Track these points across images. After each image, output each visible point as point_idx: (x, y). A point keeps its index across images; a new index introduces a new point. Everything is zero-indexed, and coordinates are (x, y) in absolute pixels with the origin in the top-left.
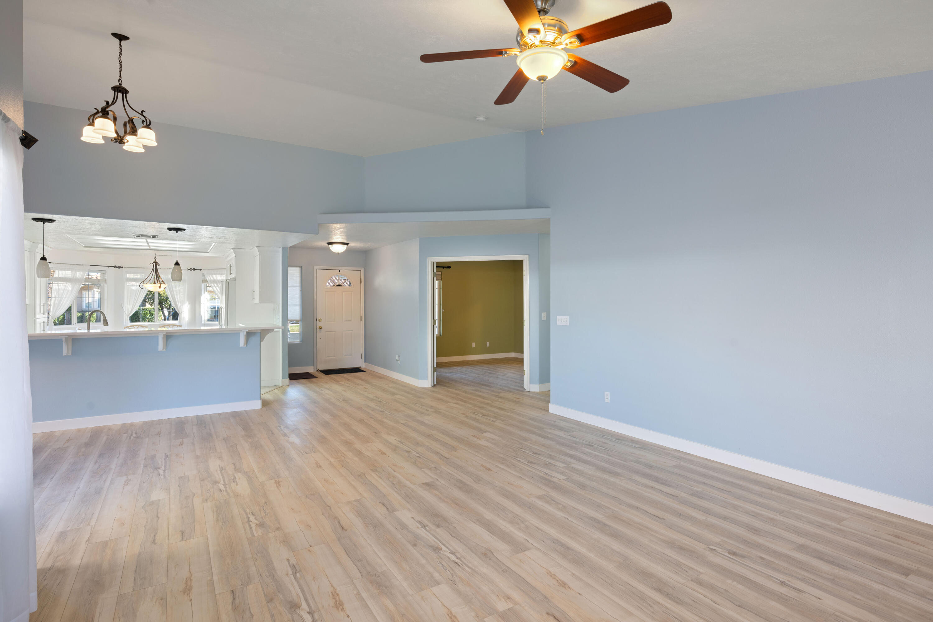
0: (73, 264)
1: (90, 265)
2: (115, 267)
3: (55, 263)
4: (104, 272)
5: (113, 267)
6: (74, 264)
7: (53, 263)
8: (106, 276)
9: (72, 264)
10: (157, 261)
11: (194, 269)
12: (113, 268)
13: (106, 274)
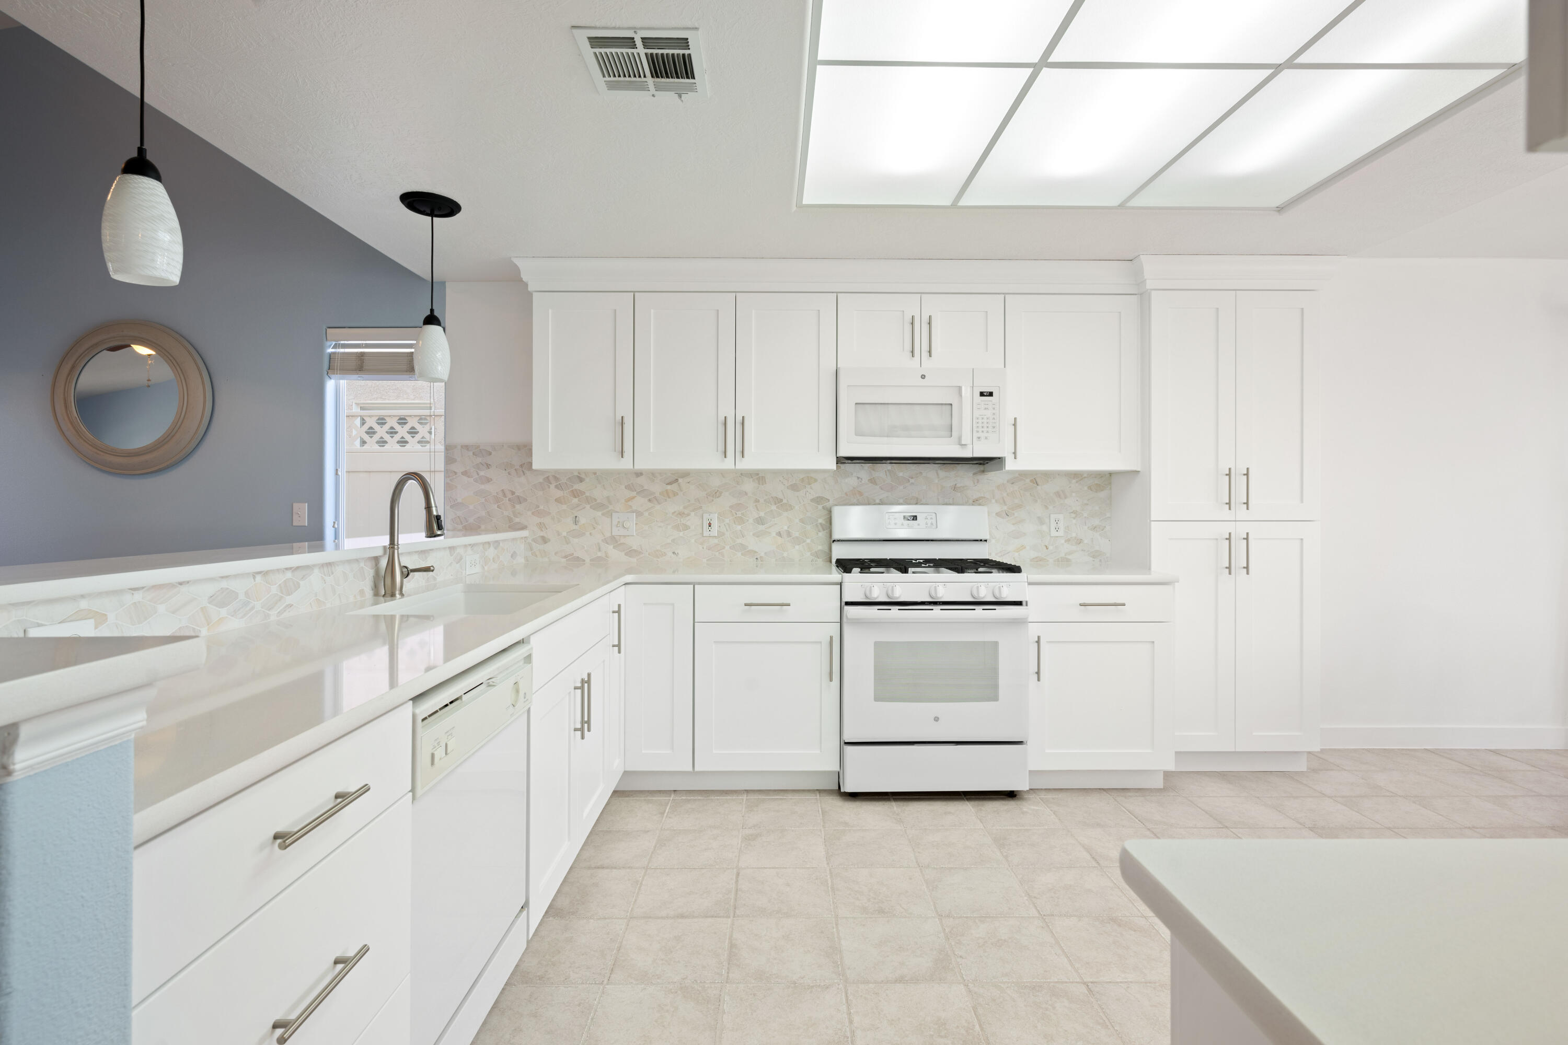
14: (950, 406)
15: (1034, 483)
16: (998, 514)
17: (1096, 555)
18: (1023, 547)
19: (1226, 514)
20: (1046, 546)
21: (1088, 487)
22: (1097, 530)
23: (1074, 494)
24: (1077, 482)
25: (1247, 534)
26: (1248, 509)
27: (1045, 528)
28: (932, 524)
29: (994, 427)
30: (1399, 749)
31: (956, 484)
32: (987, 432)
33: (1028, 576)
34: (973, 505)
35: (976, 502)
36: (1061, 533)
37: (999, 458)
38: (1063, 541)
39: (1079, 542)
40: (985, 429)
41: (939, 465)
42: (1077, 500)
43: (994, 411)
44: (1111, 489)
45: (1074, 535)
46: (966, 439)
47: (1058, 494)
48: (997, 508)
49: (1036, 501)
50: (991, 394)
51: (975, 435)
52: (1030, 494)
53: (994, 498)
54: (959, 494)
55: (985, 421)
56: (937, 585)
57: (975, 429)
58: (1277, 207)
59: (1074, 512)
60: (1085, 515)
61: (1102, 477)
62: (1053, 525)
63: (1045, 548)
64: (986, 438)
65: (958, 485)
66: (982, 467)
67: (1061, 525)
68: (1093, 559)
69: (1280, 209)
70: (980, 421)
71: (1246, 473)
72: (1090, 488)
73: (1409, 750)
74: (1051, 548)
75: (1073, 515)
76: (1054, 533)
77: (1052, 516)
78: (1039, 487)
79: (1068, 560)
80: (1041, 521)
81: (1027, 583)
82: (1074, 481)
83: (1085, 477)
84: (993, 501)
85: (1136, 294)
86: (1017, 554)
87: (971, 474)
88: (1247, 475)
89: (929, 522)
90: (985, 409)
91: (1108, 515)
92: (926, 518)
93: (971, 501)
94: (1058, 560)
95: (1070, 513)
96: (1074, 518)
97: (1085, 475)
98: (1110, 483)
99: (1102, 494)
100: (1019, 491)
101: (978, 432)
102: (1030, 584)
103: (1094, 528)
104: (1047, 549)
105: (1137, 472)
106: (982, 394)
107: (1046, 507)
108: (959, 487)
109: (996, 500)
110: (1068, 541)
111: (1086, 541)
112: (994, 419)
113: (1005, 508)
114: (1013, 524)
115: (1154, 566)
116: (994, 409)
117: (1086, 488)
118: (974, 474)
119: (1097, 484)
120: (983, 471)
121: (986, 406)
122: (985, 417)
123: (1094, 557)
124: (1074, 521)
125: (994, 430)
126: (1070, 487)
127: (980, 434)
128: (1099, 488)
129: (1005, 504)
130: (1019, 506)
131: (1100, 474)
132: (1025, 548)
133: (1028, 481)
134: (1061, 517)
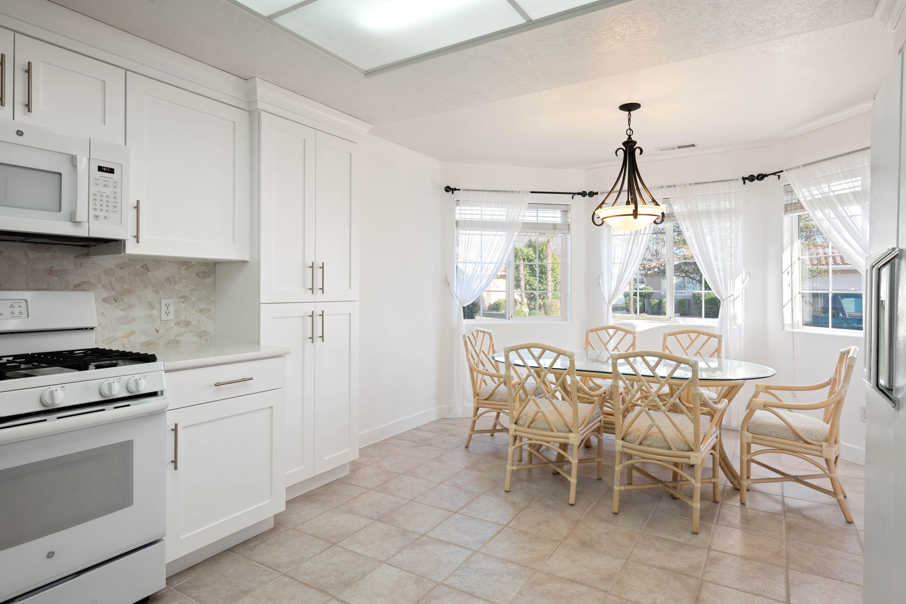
0: (498, 191)
1: (531, 192)
2: (583, 194)
3: (464, 190)
4: (565, 208)
5: (579, 194)
6: (500, 190)
7: (459, 190)
8: (569, 215)
9: (495, 191)
10: (634, 138)
11: (761, 177)
12: (580, 196)
13: (569, 212)
14: (57, 176)
15: (144, 269)
16: (104, 300)
17: (202, 335)
18: (133, 333)
19: (309, 296)
20: (157, 330)
21: (196, 274)
22: (203, 313)
23: (183, 280)
24: (186, 269)
25: (323, 311)
26: (323, 293)
27: (155, 312)
28: (21, 313)
29: (115, 207)
30: (381, 441)
31: (52, 267)
32: (107, 211)
33: (165, 363)
34: (74, 290)
35: (78, 287)
36: (171, 316)
37: (116, 241)
38: (173, 324)
39: (188, 324)
40: (104, 208)
41: (30, 244)
42: (186, 286)
43: (115, 190)
44: (215, 276)
45: (183, 318)
46: (81, 216)
47: (168, 280)
48: (104, 294)
49: (147, 287)
50: (111, 171)
51: (92, 213)
52: (141, 279)
53: (100, 284)
54: (56, 279)
55: (104, 199)
56: (54, 389)
57: (91, 207)
58: (366, 71)
59: (183, 297)
60: (193, 299)
61: (208, 265)
62: (164, 309)
63: (155, 332)
64: (106, 218)
65: (55, 268)
66: (85, 250)
67: (172, 309)
68: (200, 339)
69: (368, 73)
70: (98, 198)
71: (321, 266)
72: (197, 275)
73: (385, 440)
74: (161, 331)
75: (183, 300)
76: (164, 317)
77: (163, 301)
78: (150, 273)
79: (178, 342)
80: (151, 306)
81: (163, 371)
82: (184, 268)
83: (193, 265)
84: (100, 286)
85: (246, 111)
86: (126, 340)
87: (72, 257)
88: (322, 267)
89: (16, 310)
90: (105, 186)
91: (213, 299)
92: (12, 306)
93: (72, 286)
94: (168, 343)
95: (179, 298)
96: (183, 303)
97: (194, 263)
98: (214, 272)
99: (208, 281)
100: (129, 277)
101: (95, 209)
102: (166, 371)
103: (201, 311)
104: (158, 332)
105: (245, 262)
106: (101, 169)
107: (157, 293)
108: (56, 271)
109: (102, 285)
110: (178, 323)
111: (193, 323)
112: (115, 198)
113: (113, 293)
114: (122, 310)
115: (263, 342)
116: (115, 187)
117: (194, 275)
118: (76, 257)
119: (203, 271)
120: (88, 255)
121: (106, 183)
122: (104, 194)
123: (201, 337)
124: (183, 305)
125: (115, 210)
126: (180, 274)
127: (97, 213)
128: (205, 275)
129: (113, 288)
130: (129, 292)
131: (206, 263)
132: (135, 333)
133: (138, 266)
134: (171, 301)
